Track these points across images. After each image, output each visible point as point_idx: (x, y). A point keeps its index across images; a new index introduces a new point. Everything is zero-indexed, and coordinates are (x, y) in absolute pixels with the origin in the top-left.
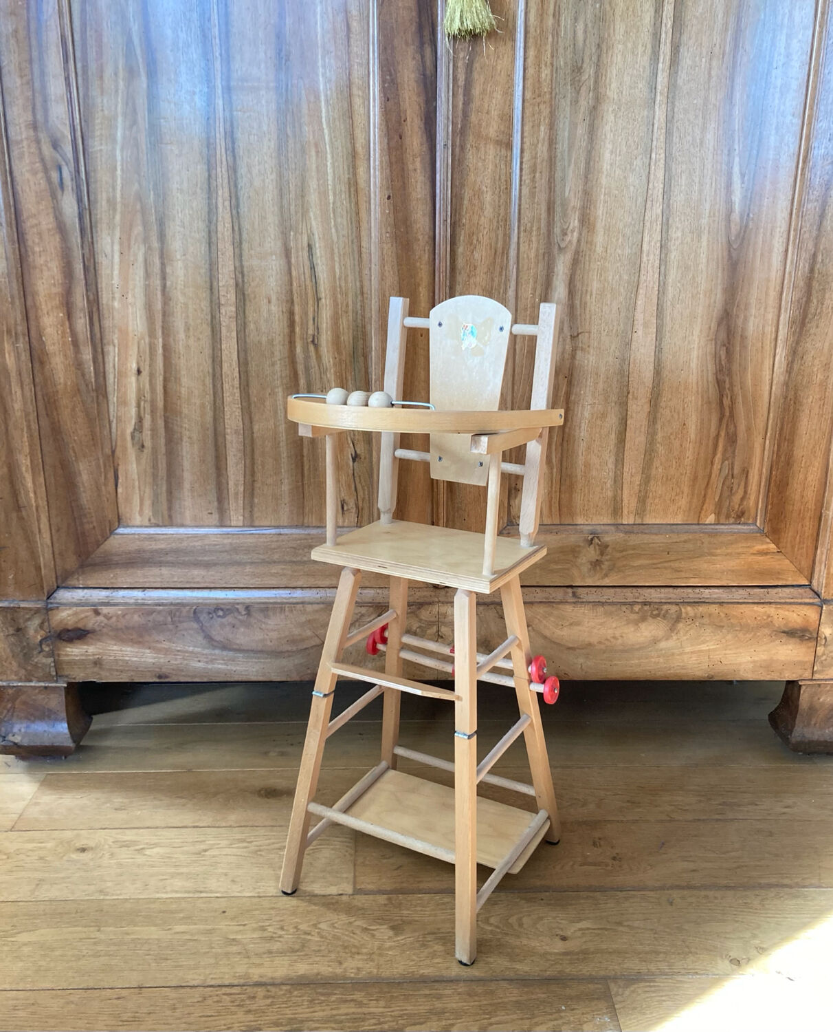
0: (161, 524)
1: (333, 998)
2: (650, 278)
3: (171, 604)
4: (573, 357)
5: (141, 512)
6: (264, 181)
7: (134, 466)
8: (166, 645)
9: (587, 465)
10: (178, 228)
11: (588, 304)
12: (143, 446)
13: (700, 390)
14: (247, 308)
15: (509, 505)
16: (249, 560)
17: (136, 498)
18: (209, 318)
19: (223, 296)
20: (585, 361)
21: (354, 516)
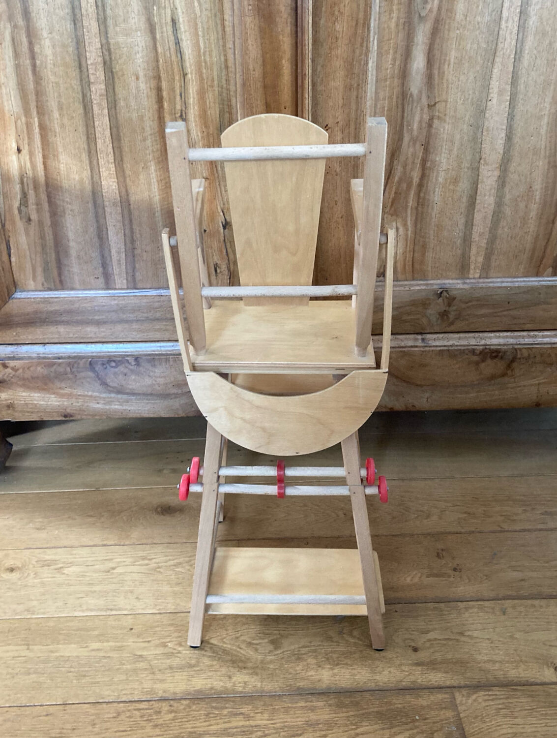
0: (53, 288)
3: (69, 357)
4: (430, 125)
5: (34, 278)
7: (24, 238)
8: (68, 391)
11: (446, 73)
12: (30, 220)
13: (547, 154)
14: (116, 85)
16: (135, 318)
17: (28, 266)
18: (80, 96)
19: (93, 74)
20: (442, 130)
21: (226, 277)
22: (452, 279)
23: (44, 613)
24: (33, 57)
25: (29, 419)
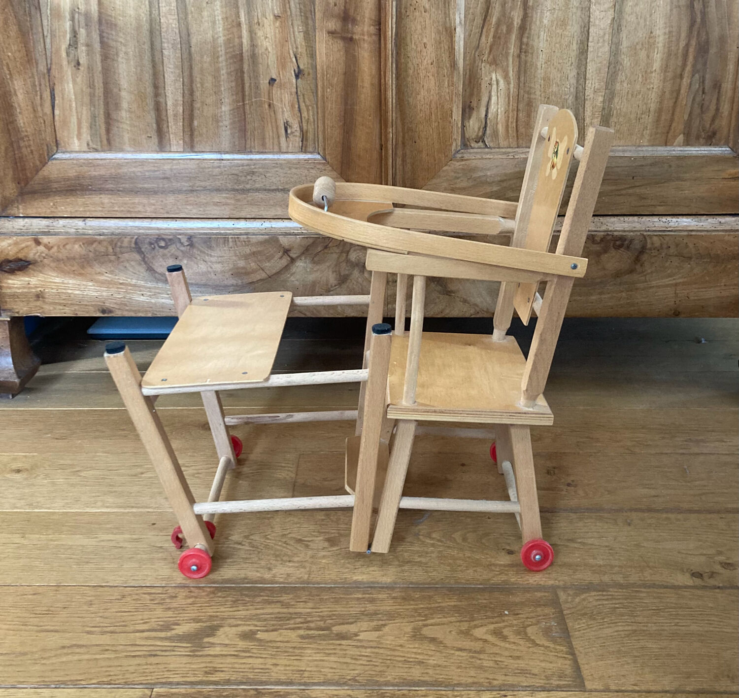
0: (99, 148)
3: (112, 234)
5: (79, 139)
7: (71, 85)
8: (108, 277)
9: (547, 80)
12: (78, 64)
15: (463, 126)
16: (190, 189)
17: (74, 120)
21: (298, 139)
25: (60, 313)
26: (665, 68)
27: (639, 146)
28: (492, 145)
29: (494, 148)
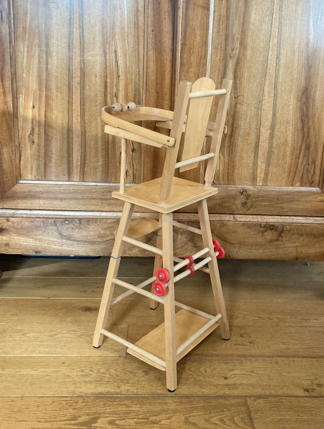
0: (40, 179)
1: (115, 403)
2: (271, 71)
3: (44, 218)
4: (236, 107)
5: (31, 175)
6: (95, 21)
7: (29, 151)
8: (40, 237)
9: (241, 157)
10: (55, 41)
11: (243, 82)
12: (33, 142)
13: (294, 123)
14: (85, 79)
16: (81, 198)
17: (29, 166)
18: (67, 83)
19: (75, 73)
20: (241, 109)
21: (132, 177)
22: (248, 185)
23: (14, 354)
24: (47, 64)
25: (16, 253)
26: (292, 154)
27: (281, 186)
28: (217, 183)
29: (218, 184)
